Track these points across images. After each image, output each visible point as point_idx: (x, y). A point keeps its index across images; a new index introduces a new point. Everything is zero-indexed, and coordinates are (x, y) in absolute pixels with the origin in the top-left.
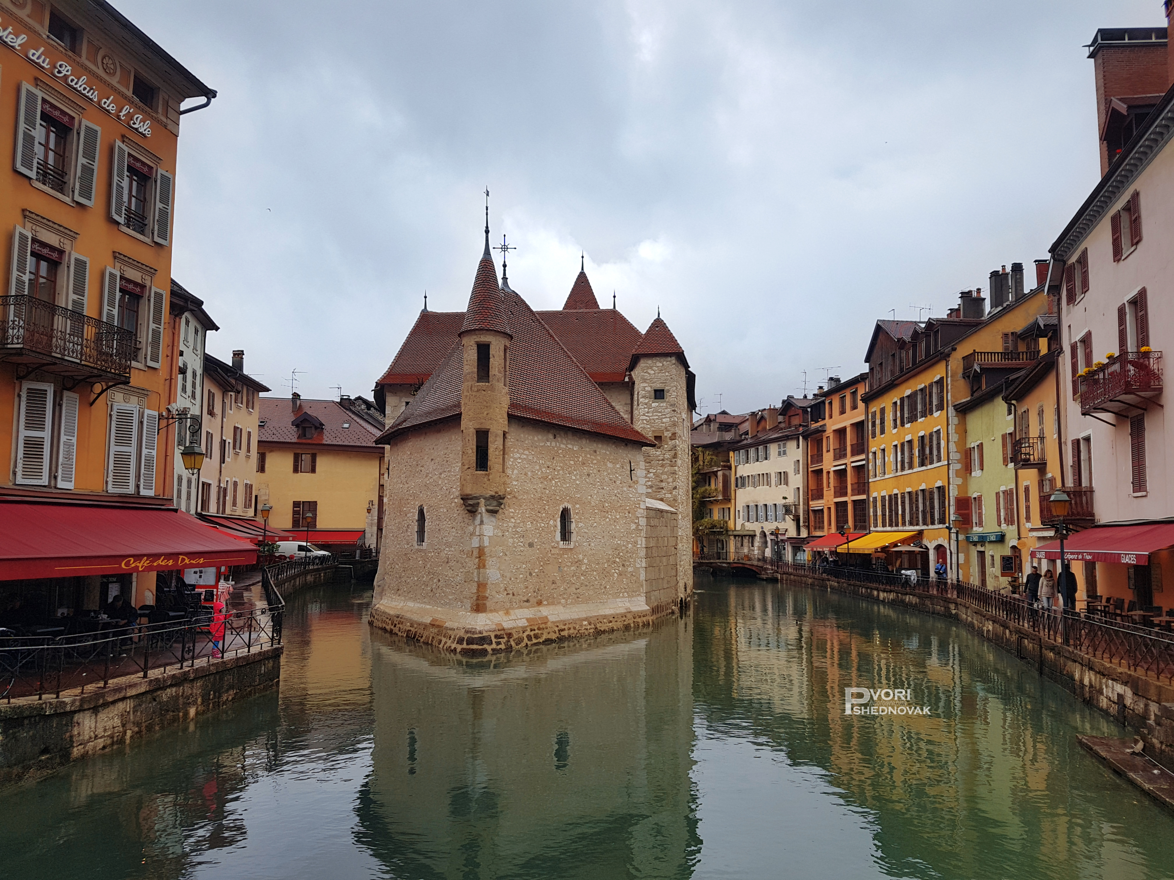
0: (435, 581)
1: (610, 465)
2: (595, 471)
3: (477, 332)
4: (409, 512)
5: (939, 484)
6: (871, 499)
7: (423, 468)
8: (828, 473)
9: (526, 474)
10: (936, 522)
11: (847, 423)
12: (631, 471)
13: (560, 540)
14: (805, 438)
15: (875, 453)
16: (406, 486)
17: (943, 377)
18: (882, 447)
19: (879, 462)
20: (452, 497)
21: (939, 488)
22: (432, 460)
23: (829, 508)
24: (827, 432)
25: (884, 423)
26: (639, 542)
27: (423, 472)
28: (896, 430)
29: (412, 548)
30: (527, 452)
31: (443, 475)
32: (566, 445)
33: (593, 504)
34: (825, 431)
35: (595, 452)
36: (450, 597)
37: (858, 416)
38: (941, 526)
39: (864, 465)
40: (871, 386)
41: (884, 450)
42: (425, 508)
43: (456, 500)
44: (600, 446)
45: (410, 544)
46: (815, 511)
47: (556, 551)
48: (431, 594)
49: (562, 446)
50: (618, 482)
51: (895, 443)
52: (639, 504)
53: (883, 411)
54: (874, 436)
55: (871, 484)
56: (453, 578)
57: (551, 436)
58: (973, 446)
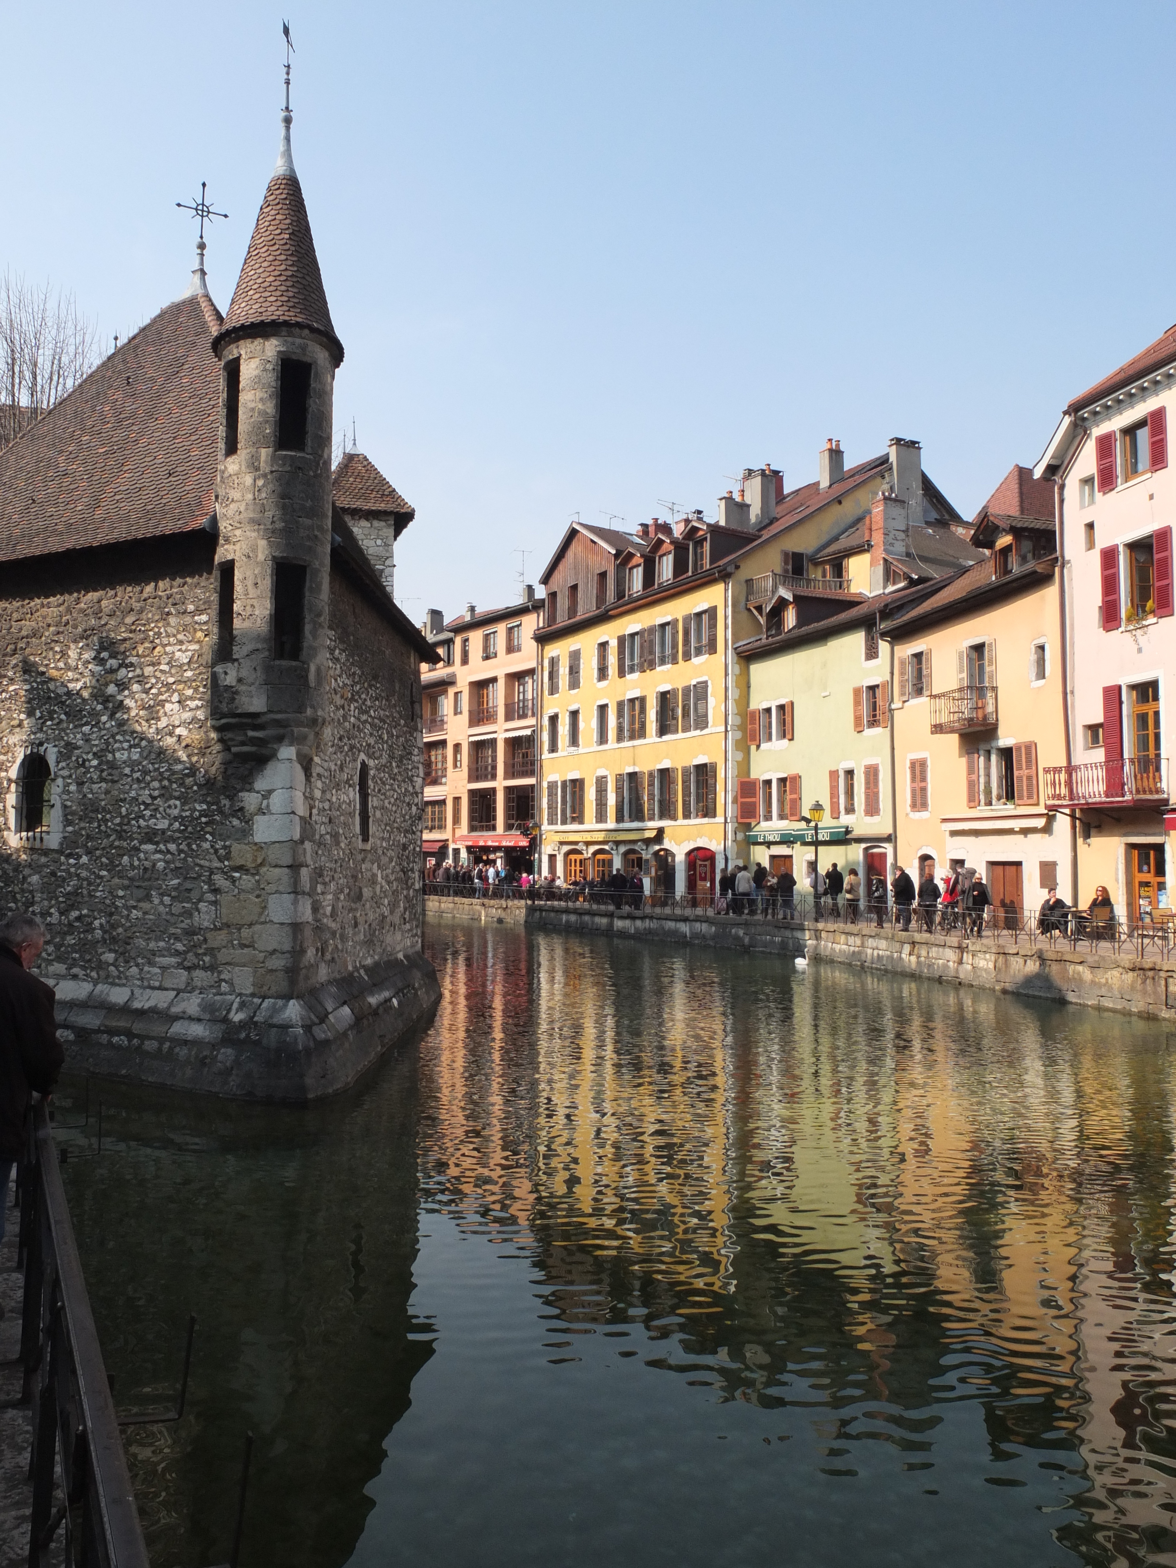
1: (396, 686)
5: (702, 760)
6: (545, 785)
8: (458, 745)
10: (693, 815)
11: (500, 673)
12: (412, 701)
13: (359, 831)
15: (555, 717)
17: (715, 607)
18: (573, 708)
19: (564, 729)
20: (163, 723)
21: (696, 766)
23: (457, 799)
24: (456, 685)
25: (578, 672)
26: (418, 842)
28: (606, 682)
33: (383, 761)
34: (452, 683)
37: (520, 662)
38: (705, 820)
39: (530, 736)
40: (551, 619)
41: (574, 714)
43: (182, 731)
50: (402, 722)
51: (602, 702)
52: (419, 768)
53: (575, 656)
54: (553, 690)
55: (545, 763)
58: (765, 706)
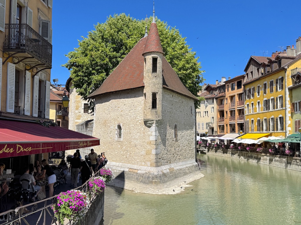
0: (128, 154)
1: (186, 108)
2: (183, 110)
3: (153, 53)
4: (112, 126)
5: (281, 116)
7: (119, 108)
8: (227, 112)
9: (165, 111)
10: (279, 130)
11: (236, 94)
12: (191, 110)
13: (174, 137)
14: (216, 99)
15: (248, 105)
16: (109, 115)
17: (283, 77)
18: (252, 102)
19: (250, 108)
20: (137, 120)
21: (280, 118)
22: (125, 105)
23: (227, 125)
24: (226, 97)
26: (194, 138)
27: (119, 110)
28: (259, 96)
29: (114, 140)
30: (166, 102)
31: (131, 111)
32: (175, 99)
33: (182, 123)
34: (225, 96)
35: (183, 102)
36: (138, 160)
37: (241, 91)
38: (281, 131)
39: (243, 109)
41: (253, 104)
42: (121, 124)
43: (140, 121)
44: (184, 100)
45: (113, 139)
46: (220, 126)
47: (174, 142)
48: (126, 159)
49: (175, 100)
50: (188, 115)
51: (259, 101)
52: (193, 123)
56: (139, 153)
57: (171, 96)
58: (295, 102)
